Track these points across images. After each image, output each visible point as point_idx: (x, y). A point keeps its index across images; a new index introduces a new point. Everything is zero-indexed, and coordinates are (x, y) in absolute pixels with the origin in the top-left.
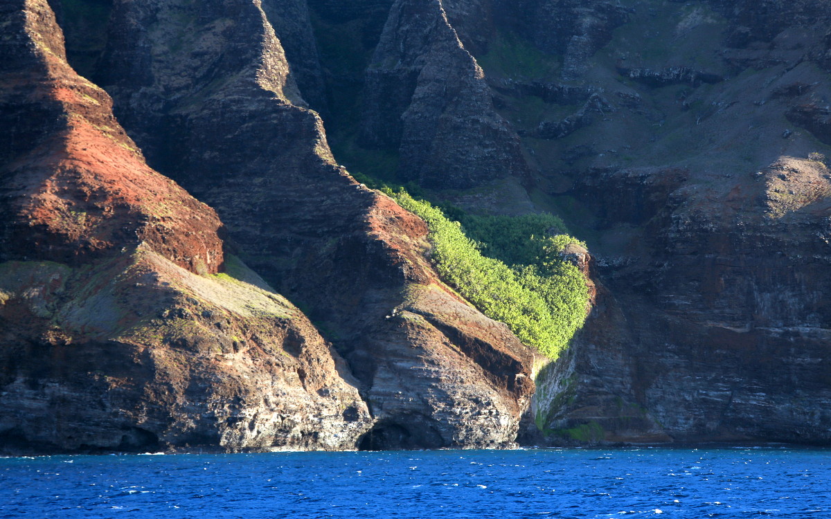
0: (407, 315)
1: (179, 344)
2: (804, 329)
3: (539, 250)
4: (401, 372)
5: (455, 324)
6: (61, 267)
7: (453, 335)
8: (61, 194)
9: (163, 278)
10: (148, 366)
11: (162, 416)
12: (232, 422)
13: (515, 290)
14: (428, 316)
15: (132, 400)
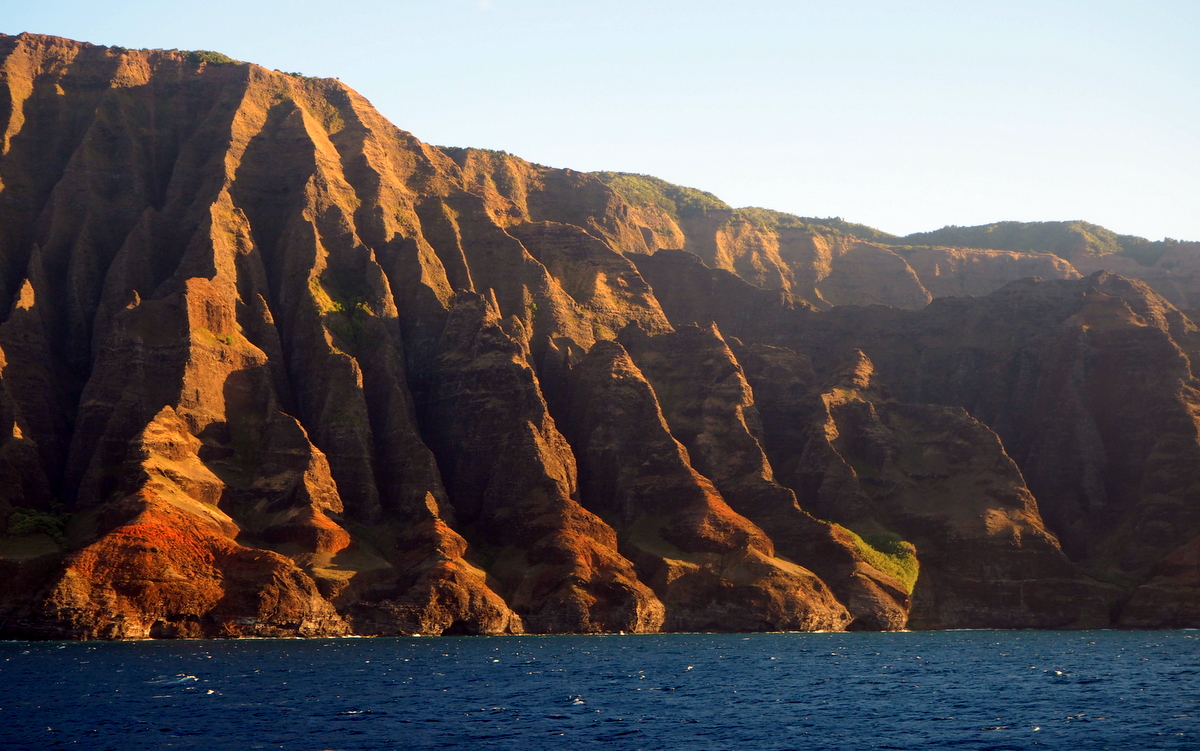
0: (859, 575)
1: (778, 587)
2: (1004, 581)
3: (895, 548)
4: (861, 599)
5: (879, 579)
6: (718, 555)
7: (879, 583)
8: (711, 524)
9: (762, 560)
10: (768, 596)
11: (776, 617)
12: (805, 620)
13: (892, 565)
14: (867, 576)
15: (763, 610)
